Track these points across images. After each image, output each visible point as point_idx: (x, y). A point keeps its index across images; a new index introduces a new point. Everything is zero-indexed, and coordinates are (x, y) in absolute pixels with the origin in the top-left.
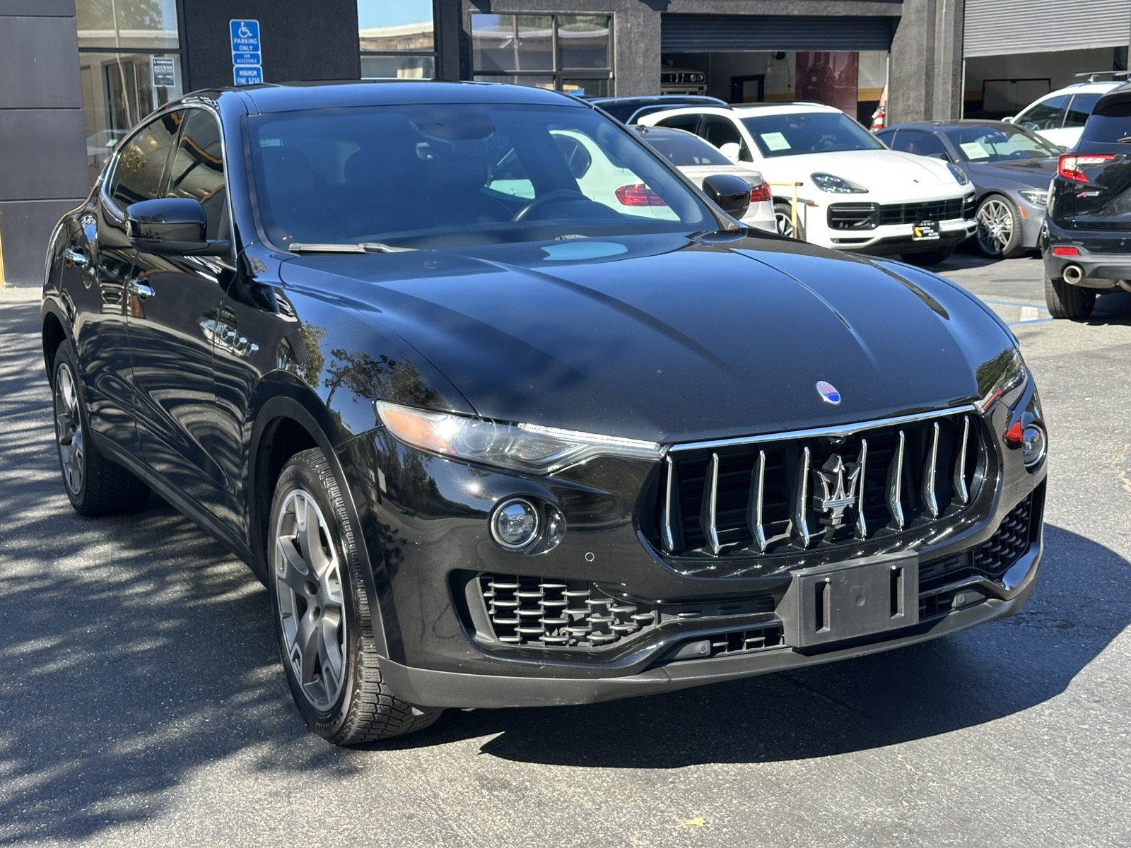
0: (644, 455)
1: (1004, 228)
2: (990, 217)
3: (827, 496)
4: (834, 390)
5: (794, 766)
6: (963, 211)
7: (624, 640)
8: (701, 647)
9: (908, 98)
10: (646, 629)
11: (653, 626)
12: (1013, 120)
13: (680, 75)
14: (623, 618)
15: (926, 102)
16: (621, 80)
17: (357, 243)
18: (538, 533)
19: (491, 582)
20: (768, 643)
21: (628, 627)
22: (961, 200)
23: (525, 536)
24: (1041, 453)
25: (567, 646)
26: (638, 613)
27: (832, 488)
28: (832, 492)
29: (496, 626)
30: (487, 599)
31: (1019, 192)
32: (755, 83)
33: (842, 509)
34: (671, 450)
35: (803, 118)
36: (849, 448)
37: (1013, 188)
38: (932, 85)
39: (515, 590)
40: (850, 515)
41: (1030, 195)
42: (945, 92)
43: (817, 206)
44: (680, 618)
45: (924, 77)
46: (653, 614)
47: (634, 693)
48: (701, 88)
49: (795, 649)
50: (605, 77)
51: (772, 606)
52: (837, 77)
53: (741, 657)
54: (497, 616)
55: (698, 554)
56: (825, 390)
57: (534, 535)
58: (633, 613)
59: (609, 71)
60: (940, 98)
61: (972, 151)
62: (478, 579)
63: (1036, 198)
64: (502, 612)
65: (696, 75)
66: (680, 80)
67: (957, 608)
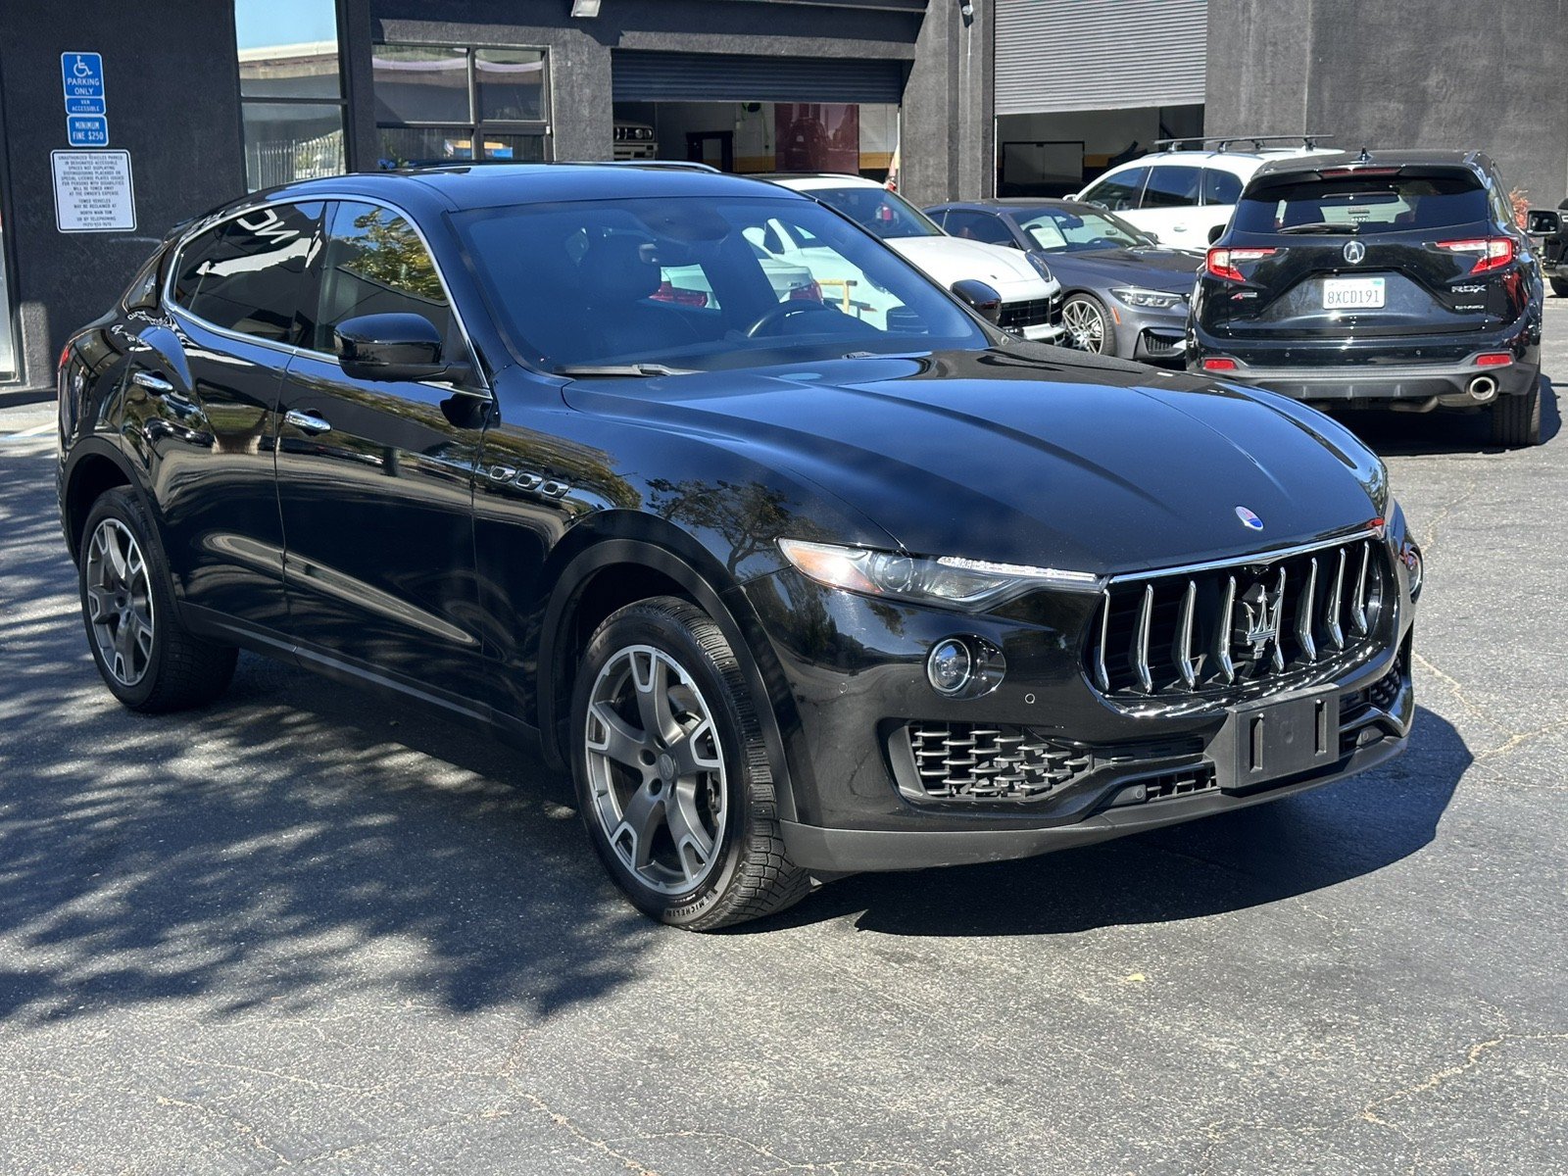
0: (1081, 589)
1: (1092, 336)
2: (1075, 322)
3: (1252, 628)
4: (1255, 517)
5: (1203, 923)
6: (1049, 314)
7: (1056, 789)
8: (1138, 792)
9: (927, 167)
10: (1079, 776)
11: (1087, 772)
12: (1076, 198)
13: (622, 130)
14: (1055, 764)
15: (950, 171)
16: (562, 137)
17: (629, 364)
18: (970, 674)
19: (918, 731)
20: (1197, 786)
21: (1058, 774)
22: (1047, 300)
23: (959, 678)
24: (1418, 581)
25: (1000, 797)
26: (1071, 758)
27: (1256, 618)
28: (1255, 625)
29: (924, 778)
30: (916, 749)
31: (1111, 290)
32: (718, 142)
33: (1263, 642)
34: (1111, 582)
35: (840, 195)
36: (1269, 576)
37: (1103, 285)
38: (957, 150)
39: (945, 738)
40: (1270, 646)
41: (1123, 294)
42: (973, 159)
43: (873, 310)
44: (1112, 763)
45: (947, 140)
46: (1086, 759)
47: (1070, 845)
48: (650, 148)
49: (1224, 790)
50: (541, 133)
51: (1200, 746)
52: (831, 137)
53: (1174, 802)
54: (925, 768)
55: (1127, 693)
56: (1246, 517)
57: (967, 675)
58: (1066, 759)
59: (545, 125)
60: (968, 167)
61: (1046, 238)
62: (906, 728)
63: (1130, 298)
64: (932, 763)
65: (643, 130)
66: (622, 137)
67: (1361, 746)
